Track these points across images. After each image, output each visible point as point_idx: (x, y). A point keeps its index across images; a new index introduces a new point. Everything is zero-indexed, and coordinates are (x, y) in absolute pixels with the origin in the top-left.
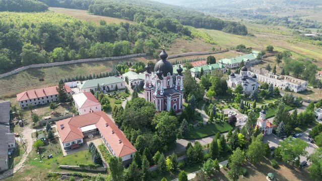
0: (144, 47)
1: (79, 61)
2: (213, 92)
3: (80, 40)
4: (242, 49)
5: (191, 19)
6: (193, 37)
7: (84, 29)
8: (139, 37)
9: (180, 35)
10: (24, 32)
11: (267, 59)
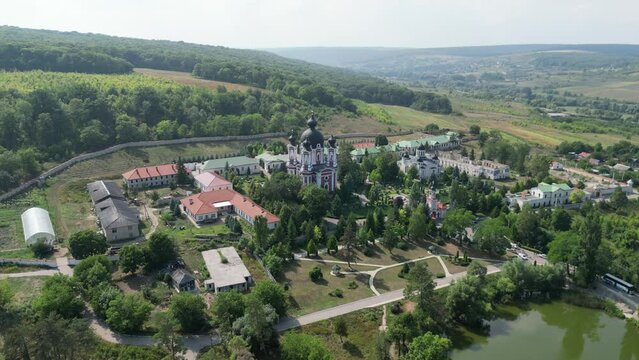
0: (284, 124)
1: (193, 139)
2: (378, 175)
3: (193, 112)
4: (433, 130)
5: (358, 88)
6: (360, 114)
7: (195, 97)
8: (276, 110)
9: (339, 109)
10: (113, 100)
11: (468, 143)
